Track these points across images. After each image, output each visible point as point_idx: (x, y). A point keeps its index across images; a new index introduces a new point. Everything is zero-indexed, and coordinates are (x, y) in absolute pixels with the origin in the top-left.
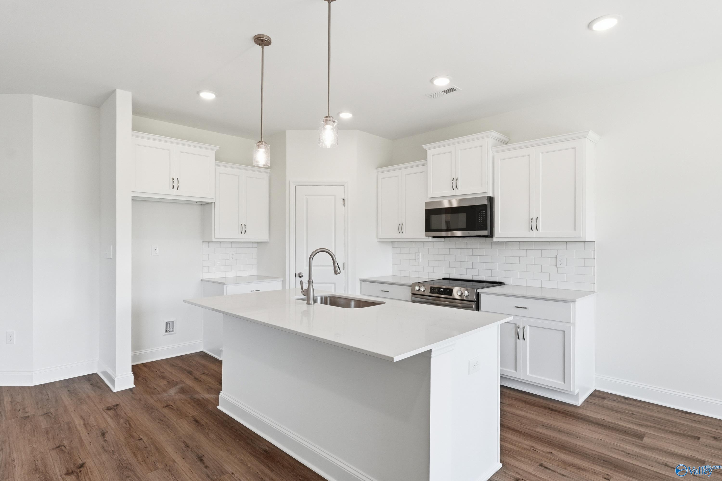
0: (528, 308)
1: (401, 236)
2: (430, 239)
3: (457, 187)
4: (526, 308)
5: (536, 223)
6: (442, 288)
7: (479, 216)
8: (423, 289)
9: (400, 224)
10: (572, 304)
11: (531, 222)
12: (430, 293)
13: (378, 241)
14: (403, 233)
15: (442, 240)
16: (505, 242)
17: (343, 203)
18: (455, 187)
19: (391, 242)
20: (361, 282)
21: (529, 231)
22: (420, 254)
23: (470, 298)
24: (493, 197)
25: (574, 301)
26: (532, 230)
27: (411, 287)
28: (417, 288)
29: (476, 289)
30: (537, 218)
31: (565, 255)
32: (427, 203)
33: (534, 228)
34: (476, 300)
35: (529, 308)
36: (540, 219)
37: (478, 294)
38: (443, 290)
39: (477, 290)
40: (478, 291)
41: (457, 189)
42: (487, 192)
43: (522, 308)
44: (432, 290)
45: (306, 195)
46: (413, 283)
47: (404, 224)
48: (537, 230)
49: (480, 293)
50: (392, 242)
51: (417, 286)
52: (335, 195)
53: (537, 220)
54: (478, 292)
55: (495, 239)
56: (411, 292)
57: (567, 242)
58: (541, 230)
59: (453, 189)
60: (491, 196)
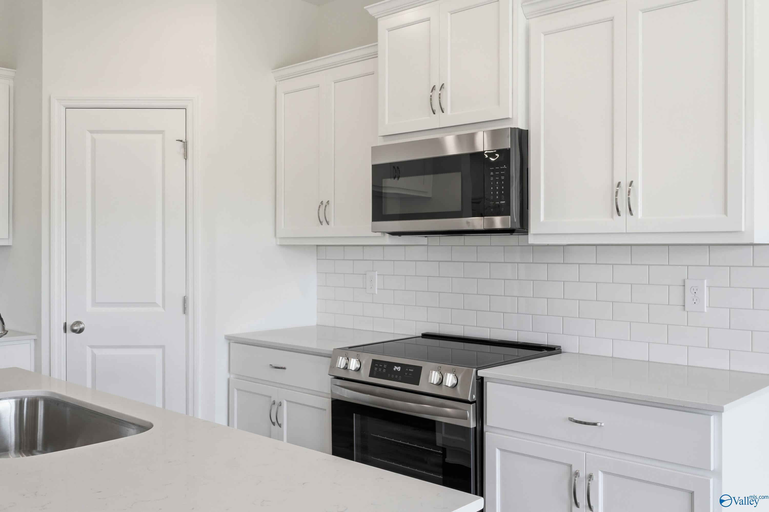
0: (601, 423)
1: (324, 230)
2: (388, 240)
3: (443, 107)
4: (595, 424)
5: (629, 195)
6: (398, 365)
7: (492, 179)
8: (354, 364)
9: (322, 203)
10: (712, 418)
11: (617, 192)
12: (371, 375)
13: (278, 244)
14: (328, 223)
15: (423, 240)
16: (564, 246)
17: (182, 151)
18: (436, 107)
19: (314, 245)
20: (229, 344)
21: (612, 217)
22: (377, 276)
23: (459, 394)
24: (528, 130)
25: (719, 411)
26: (619, 215)
27: (330, 359)
28: (341, 362)
29: (474, 370)
30: (632, 182)
31: (704, 280)
32: (375, 150)
33: (623, 208)
34: (474, 396)
35: (603, 424)
36: (639, 186)
37: (481, 382)
38: (399, 369)
39: (478, 371)
40: (481, 373)
41: (443, 112)
42: (510, 117)
43: (585, 423)
44: (376, 369)
45: (91, 132)
46: (334, 349)
47: (330, 202)
48: (632, 214)
49: (485, 380)
50: (317, 246)
51: (341, 358)
52: (163, 131)
53: (630, 189)
54: (482, 378)
55: (532, 239)
56: (329, 373)
57: (709, 245)
58: (640, 215)
59: (434, 114)
60: (522, 126)
